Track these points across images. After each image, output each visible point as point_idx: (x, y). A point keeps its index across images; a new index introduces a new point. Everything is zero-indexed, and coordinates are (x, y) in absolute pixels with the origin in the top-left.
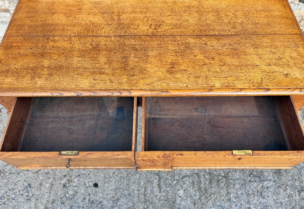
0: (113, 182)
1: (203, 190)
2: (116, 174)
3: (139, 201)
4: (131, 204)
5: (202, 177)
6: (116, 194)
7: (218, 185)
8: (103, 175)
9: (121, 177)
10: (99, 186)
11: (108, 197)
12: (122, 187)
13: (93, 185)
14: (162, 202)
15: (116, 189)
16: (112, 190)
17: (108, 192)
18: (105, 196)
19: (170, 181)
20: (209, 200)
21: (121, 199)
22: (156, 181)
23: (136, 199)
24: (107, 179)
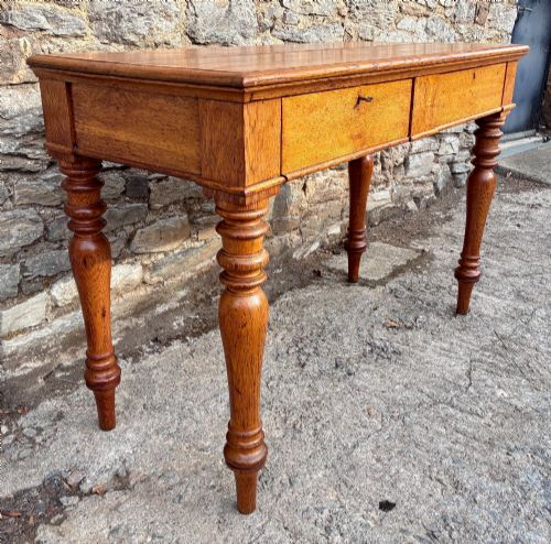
0: (402, 470)
1: (512, 368)
2: (384, 456)
3: (484, 453)
4: (485, 469)
5: (484, 358)
6: (439, 480)
7: (514, 351)
8: (369, 481)
9: (400, 453)
10: (393, 501)
11: (438, 496)
12: (428, 464)
13: (380, 512)
14: (507, 423)
15: (427, 474)
16: (422, 483)
17: (425, 491)
18: (432, 501)
19: (465, 395)
20: (538, 371)
21: (458, 478)
22: (451, 410)
23: (476, 455)
24: (387, 478)
